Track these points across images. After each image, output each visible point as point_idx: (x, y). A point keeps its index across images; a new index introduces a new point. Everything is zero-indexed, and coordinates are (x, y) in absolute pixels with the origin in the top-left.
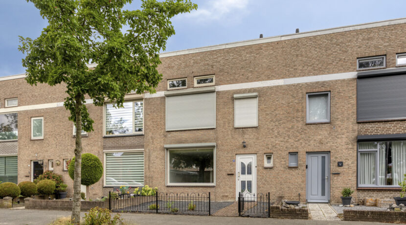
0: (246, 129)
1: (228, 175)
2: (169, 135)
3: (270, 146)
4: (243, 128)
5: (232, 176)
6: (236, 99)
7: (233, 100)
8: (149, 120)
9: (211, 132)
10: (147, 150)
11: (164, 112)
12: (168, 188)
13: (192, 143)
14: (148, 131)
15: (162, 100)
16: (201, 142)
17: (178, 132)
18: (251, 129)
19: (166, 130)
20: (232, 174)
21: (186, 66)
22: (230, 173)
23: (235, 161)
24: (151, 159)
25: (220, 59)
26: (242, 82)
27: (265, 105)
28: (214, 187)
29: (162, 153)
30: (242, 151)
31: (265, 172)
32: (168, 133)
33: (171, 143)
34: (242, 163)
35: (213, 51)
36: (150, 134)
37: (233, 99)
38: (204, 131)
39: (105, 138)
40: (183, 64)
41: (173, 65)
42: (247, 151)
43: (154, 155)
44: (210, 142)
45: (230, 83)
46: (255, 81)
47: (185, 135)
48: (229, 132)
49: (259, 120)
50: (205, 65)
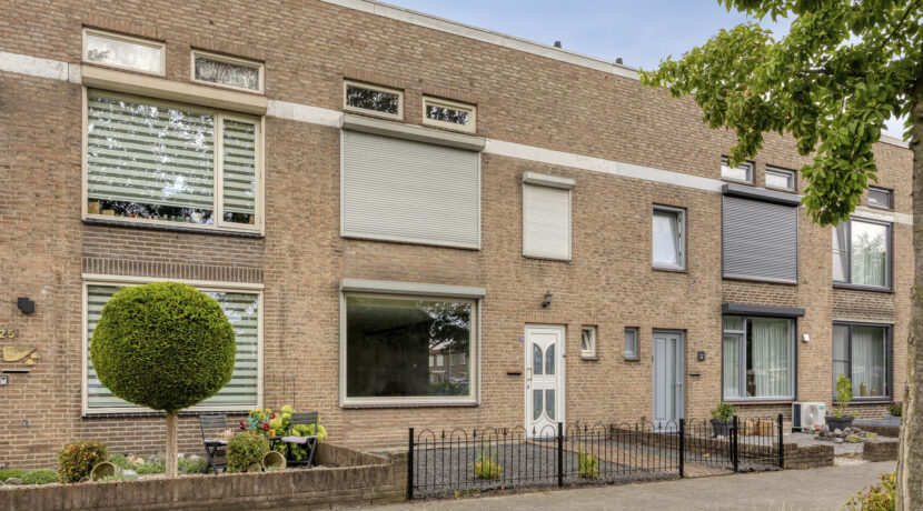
0: (548, 263)
1: (509, 374)
2: (351, 251)
3: (593, 310)
4: (540, 259)
5: (516, 378)
6: (527, 183)
7: (520, 185)
8: (284, 192)
9: (469, 259)
10: (275, 290)
11: (337, 176)
12: (346, 414)
13: (420, 281)
14: (277, 227)
15: (328, 136)
16: (443, 283)
17: (379, 246)
18: (557, 264)
19: (343, 234)
20: (518, 374)
21: (402, 57)
22: (513, 369)
23: (522, 340)
24: (290, 320)
25: (489, 69)
26: (538, 145)
27: (584, 213)
28: (475, 406)
29: (328, 304)
30: (539, 315)
31: (583, 368)
32: (346, 243)
33: (356, 276)
34: (535, 345)
35: (474, 41)
36: (287, 240)
37: (521, 183)
38: (452, 252)
39: (88, 223)
40: (393, 49)
41: (363, 37)
42: (550, 315)
43: (299, 308)
44: (467, 284)
45: (513, 141)
46: (564, 150)
47: (399, 257)
48: (512, 266)
49: (574, 245)
50: (452, 71)
